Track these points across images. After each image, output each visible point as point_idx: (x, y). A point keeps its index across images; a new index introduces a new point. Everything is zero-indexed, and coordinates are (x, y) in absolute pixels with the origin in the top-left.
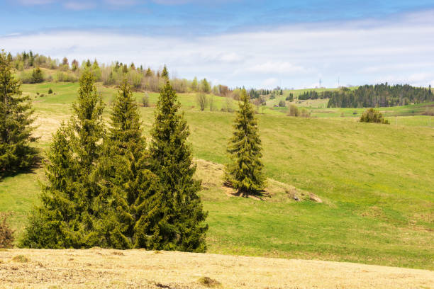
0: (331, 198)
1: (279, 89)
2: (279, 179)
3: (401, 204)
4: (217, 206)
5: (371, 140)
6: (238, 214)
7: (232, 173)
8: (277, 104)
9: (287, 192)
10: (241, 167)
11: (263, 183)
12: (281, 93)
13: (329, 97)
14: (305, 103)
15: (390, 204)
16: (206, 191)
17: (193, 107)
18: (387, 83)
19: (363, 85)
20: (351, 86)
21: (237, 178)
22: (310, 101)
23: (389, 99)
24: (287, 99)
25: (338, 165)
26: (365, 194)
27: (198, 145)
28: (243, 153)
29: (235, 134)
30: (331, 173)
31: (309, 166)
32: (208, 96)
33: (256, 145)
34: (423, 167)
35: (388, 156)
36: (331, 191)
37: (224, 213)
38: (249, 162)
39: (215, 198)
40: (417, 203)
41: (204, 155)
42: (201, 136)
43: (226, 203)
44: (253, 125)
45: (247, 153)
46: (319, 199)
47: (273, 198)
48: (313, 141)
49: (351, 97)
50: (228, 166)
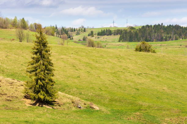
0: (107, 107)
1: (83, 27)
2: (69, 93)
3: (156, 111)
4: (18, 113)
5: (139, 64)
6: (33, 119)
7: (31, 88)
8: (82, 39)
9: (73, 102)
10: (37, 84)
11: (54, 95)
12: (85, 31)
13: (120, 34)
14: (102, 38)
15: (149, 111)
16: (9, 102)
17: (13, 40)
18: (162, 24)
19: (145, 25)
20: (136, 26)
21: (34, 92)
22: (106, 37)
23: (164, 35)
24: (89, 35)
25: (113, 82)
26: (131, 104)
27: (7, 68)
28: (39, 73)
29: (33, 58)
30: (108, 88)
31: (91, 83)
32: (25, 32)
33: (49, 67)
34: (175, 84)
35: (150, 76)
36: (107, 101)
37: (22, 119)
38: (44, 80)
39: (17, 107)
40: (168, 110)
41: (12, 75)
42: (11, 61)
43: (25, 111)
44: (47, 51)
45: (42, 73)
46: (97, 108)
47: (62, 107)
48: (97, 65)
49: (136, 34)
50: (27, 83)
